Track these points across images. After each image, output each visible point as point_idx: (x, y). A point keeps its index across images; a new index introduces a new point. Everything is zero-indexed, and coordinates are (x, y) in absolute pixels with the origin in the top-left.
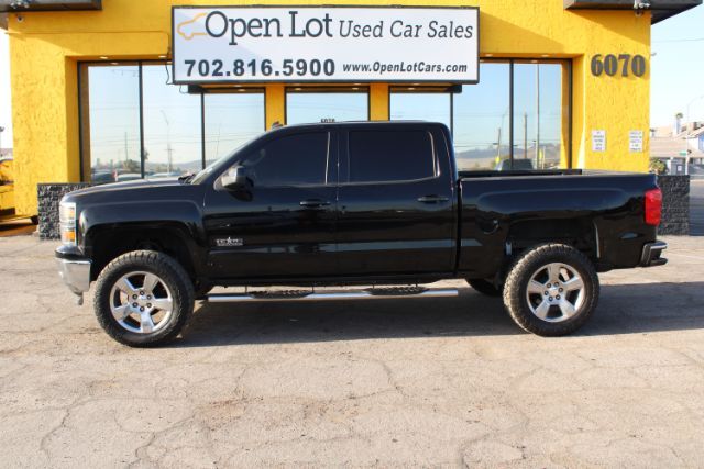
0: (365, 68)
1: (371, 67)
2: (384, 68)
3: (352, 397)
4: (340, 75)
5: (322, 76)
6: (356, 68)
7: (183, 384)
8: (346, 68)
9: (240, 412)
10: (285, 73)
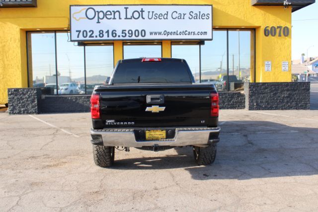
0: (160, 33)
1: (163, 33)
2: (168, 34)
3: (156, 189)
4: (148, 37)
5: (140, 37)
6: (156, 33)
8: (151, 33)
9: (102, 197)
10: (123, 36)
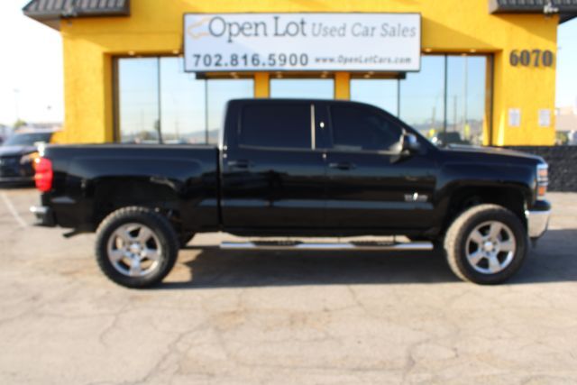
0: (332, 60)
1: (336, 59)
2: (346, 61)
3: (326, 310)
4: (312, 66)
5: (299, 67)
6: (325, 60)
8: (317, 60)
9: (242, 319)
10: (270, 65)
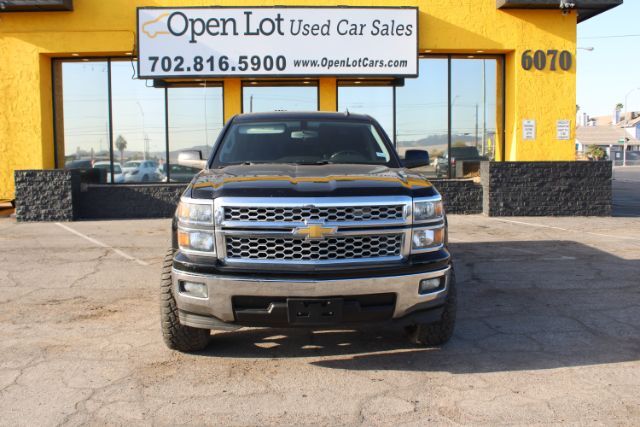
0: (314, 63)
1: (319, 63)
2: (331, 64)
4: (290, 70)
5: (275, 71)
6: (305, 64)
7: (127, 347)
8: (297, 63)
9: (173, 372)
10: (240, 68)
